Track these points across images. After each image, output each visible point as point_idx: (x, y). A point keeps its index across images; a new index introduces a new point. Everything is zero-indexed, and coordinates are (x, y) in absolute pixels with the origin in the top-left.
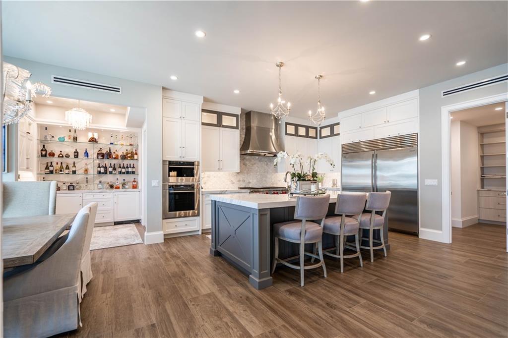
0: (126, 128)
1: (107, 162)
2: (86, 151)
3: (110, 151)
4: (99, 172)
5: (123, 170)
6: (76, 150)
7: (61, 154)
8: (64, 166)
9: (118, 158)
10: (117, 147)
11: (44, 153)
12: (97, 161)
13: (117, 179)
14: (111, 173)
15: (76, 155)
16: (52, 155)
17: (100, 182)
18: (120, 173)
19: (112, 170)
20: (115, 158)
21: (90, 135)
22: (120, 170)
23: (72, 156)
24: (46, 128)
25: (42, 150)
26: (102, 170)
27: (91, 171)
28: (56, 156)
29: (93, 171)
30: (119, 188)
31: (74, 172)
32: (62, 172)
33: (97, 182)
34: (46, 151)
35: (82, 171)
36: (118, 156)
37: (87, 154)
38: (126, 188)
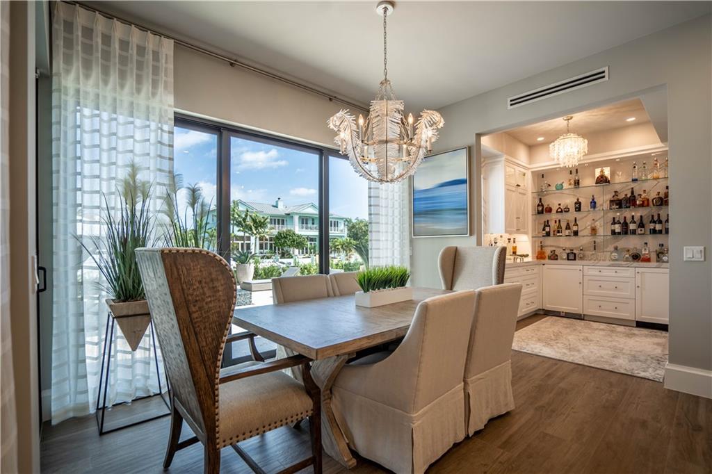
0: (661, 144)
1: (628, 213)
2: (593, 200)
3: (632, 193)
4: (613, 232)
5: (658, 227)
6: (578, 200)
7: (560, 208)
8: (564, 225)
9: (648, 205)
10: (646, 186)
11: (540, 209)
12: (611, 215)
13: (646, 243)
14: (634, 232)
15: (578, 207)
16: (549, 210)
17: (616, 249)
18: (654, 232)
19: (634, 228)
20: (642, 205)
22: (652, 226)
23: (572, 209)
24: (543, 175)
25: (538, 205)
26: (618, 228)
27: (601, 232)
28: (554, 211)
29: (603, 230)
30: (648, 260)
31: (576, 233)
32: (561, 234)
33: (611, 248)
34: (542, 205)
35: (588, 231)
36: (648, 200)
37: (593, 204)
38: (664, 262)
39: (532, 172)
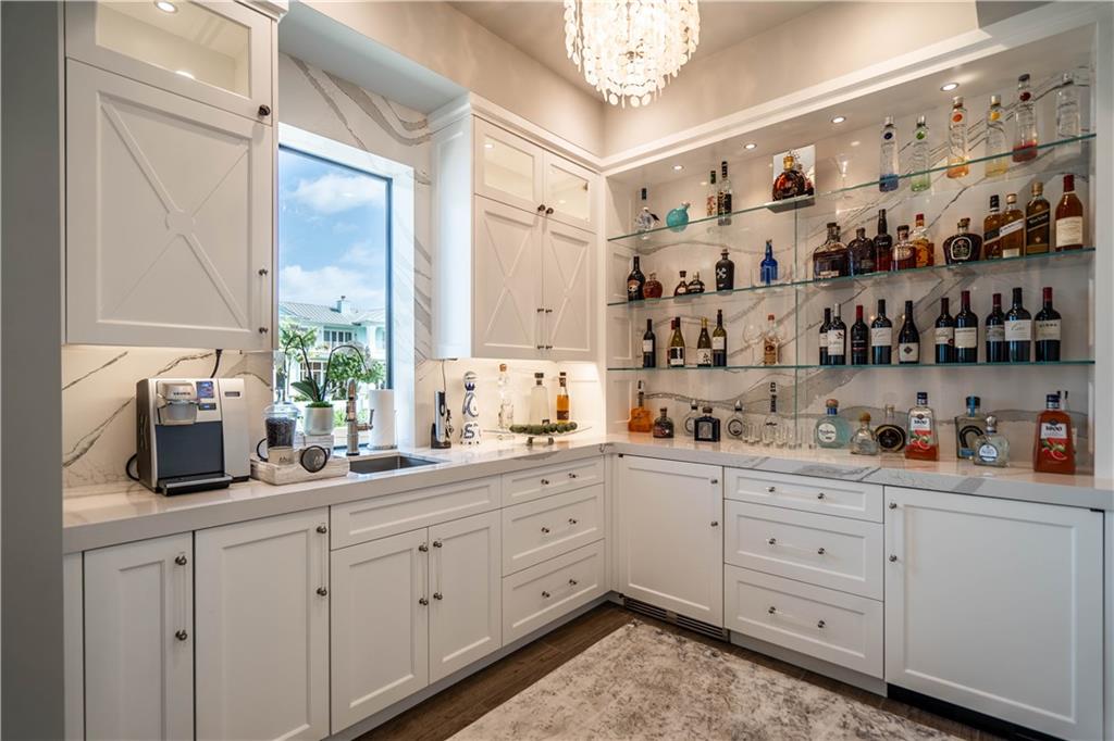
0: (978, 35)
1: (866, 293)
2: (769, 254)
3: (883, 226)
4: (825, 358)
5: (964, 338)
6: (725, 255)
7: (683, 284)
8: (691, 333)
9: (931, 262)
10: (927, 203)
11: (634, 287)
12: (821, 300)
13: (923, 396)
14: (885, 356)
15: (726, 276)
16: (657, 291)
17: (833, 408)
18: (949, 355)
19: (887, 342)
20: (910, 263)
21: (779, 166)
22: (942, 336)
23: (710, 284)
25: (631, 278)
26: (834, 342)
27: (790, 356)
28: (668, 290)
29: (800, 351)
30: (931, 454)
31: (720, 360)
33: (819, 406)
34: (641, 278)
35: (758, 353)
36: (931, 247)
37: (769, 267)
38: (982, 463)
39: (609, 178)
